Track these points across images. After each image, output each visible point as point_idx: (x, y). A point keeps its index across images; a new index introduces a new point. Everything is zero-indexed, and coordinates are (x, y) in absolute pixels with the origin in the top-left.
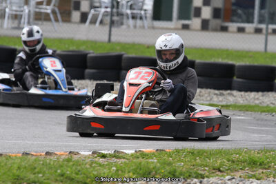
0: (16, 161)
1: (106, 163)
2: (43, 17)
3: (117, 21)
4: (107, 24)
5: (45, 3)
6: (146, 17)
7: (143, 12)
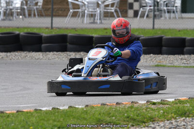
0: (97, 109)
1: (156, 108)
2: (109, 15)
3: (158, 15)
4: (151, 17)
5: (110, 6)
6: (177, 11)
7: (175, 8)
